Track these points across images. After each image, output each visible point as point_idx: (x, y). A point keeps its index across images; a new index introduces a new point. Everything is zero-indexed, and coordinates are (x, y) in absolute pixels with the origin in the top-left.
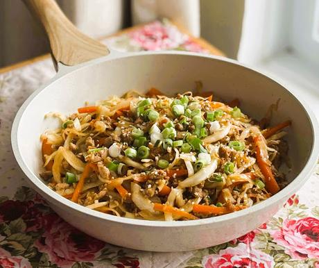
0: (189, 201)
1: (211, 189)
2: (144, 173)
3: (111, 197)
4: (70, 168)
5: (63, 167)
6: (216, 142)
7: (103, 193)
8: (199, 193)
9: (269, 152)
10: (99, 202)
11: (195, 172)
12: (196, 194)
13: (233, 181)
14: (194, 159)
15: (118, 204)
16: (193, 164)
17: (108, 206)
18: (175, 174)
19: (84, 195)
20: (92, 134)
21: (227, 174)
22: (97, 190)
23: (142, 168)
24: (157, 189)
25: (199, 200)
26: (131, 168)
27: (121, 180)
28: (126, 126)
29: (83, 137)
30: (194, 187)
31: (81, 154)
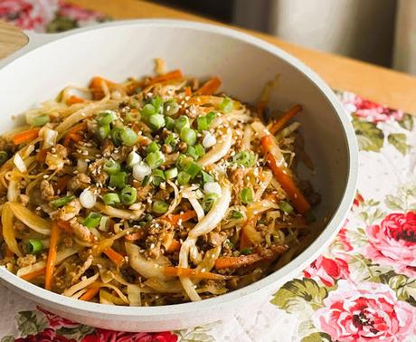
0: (208, 255)
1: (230, 229)
2: (139, 227)
3: (100, 266)
4: (27, 229)
5: (17, 230)
6: (219, 161)
7: (88, 264)
8: (217, 240)
9: (285, 155)
10: (88, 277)
11: (206, 213)
12: (214, 242)
13: (256, 213)
14: (200, 194)
15: (113, 276)
16: (200, 201)
17: (99, 279)
18: (181, 221)
19: (61, 268)
20: (46, 176)
21: (246, 205)
22: (78, 259)
23: (133, 217)
24: (162, 247)
25: (219, 249)
26: (117, 220)
27: (109, 242)
28: (92, 158)
29: (32, 180)
30: (208, 234)
31: (39, 208)
